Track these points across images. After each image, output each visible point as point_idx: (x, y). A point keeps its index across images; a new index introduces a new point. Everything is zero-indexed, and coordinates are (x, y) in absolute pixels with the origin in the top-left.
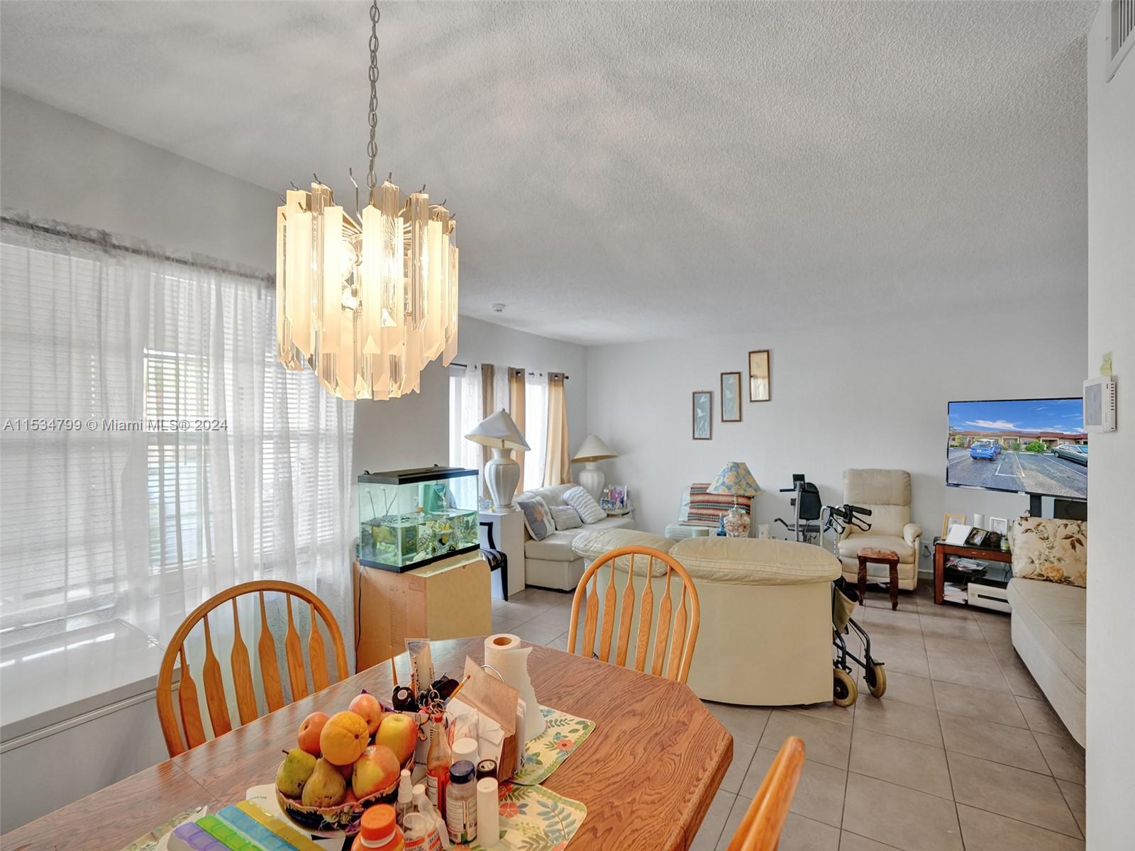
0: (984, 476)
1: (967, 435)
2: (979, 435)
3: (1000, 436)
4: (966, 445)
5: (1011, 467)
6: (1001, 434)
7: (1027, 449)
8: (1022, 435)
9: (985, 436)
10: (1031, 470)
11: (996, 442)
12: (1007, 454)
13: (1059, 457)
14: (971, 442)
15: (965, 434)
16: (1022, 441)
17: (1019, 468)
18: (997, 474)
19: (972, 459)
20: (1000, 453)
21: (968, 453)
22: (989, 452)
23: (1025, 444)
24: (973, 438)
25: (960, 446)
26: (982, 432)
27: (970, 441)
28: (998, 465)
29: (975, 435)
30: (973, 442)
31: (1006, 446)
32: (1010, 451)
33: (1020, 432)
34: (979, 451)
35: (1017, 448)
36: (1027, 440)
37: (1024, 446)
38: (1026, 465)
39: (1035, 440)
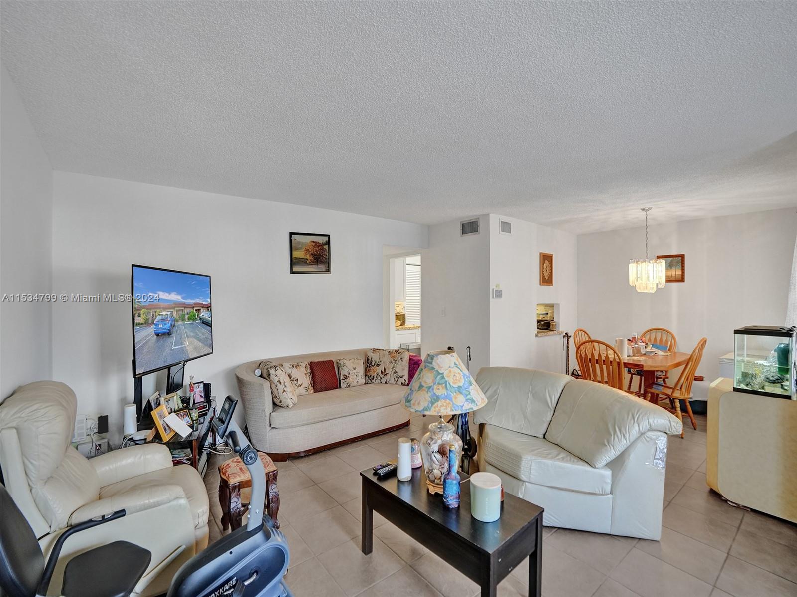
0: (164, 354)
1: (151, 309)
2: (160, 308)
3: (173, 308)
4: (150, 322)
5: (181, 338)
6: (174, 306)
7: (189, 319)
8: (186, 306)
9: (165, 309)
10: (191, 337)
11: (172, 314)
12: (179, 325)
13: (202, 323)
14: (154, 318)
15: (149, 308)
16: (186, 311)
17: (184, 337)
18: (173, 348)
19: (156, 337)
20: (174, 326)
21: (151, 330)
22: (168, 326)
23: (188, 314)
24: (156, 312)
25: (145, 323)
26: (162, 305)
27: (153, 315)
28: (173, 339)
29: (157, 308)
30: (156, 316)
31: (177, 318)
32: (180, 323)
33: (184, 303)
34: (161, 326)
35: (183, 320)
36: (188, 310)
37: (187, 316)
38: (189, 333)
39: (192, 310)
